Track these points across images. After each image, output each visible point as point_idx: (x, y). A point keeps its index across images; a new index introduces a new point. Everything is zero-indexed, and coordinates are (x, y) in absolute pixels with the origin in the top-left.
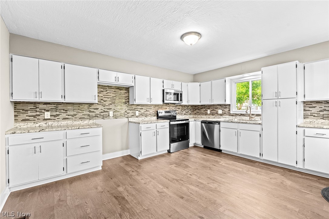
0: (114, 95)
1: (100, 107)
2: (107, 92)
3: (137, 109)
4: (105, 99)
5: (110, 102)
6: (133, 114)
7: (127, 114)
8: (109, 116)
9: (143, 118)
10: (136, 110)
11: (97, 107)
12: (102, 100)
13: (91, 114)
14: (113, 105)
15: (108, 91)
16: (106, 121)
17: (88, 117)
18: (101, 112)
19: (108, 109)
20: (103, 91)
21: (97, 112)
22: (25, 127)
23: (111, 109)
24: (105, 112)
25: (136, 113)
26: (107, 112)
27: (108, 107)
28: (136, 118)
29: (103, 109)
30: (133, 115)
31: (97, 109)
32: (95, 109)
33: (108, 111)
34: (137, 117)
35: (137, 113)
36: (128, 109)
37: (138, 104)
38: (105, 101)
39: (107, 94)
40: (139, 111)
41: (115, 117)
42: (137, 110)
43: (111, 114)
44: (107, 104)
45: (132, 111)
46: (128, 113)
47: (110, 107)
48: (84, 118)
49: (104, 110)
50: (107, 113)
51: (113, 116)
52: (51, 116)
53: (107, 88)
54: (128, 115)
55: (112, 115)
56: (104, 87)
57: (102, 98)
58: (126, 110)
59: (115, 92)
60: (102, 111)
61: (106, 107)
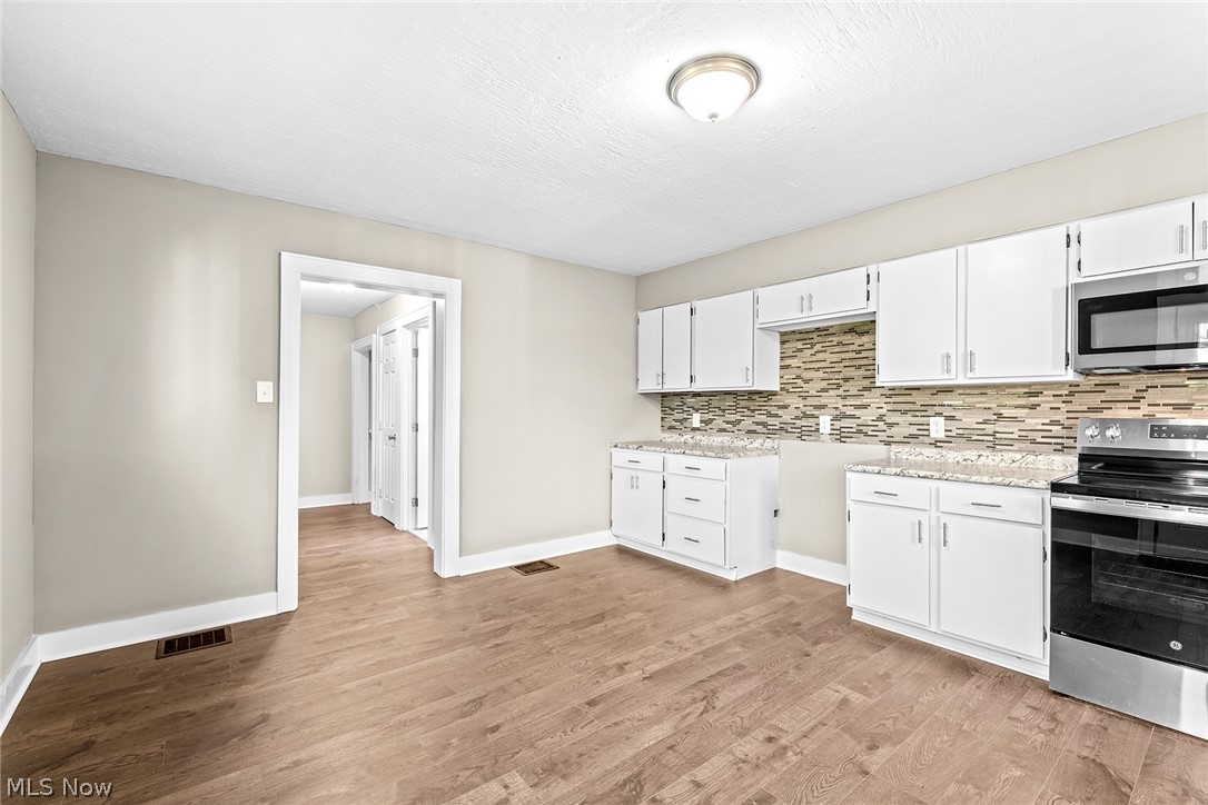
0: (836, 358)
1: (794, 401)
2: (812, 351)
3: (939, 410)
4: (807, 375)
5: (824, 384)
6: (914, 430)
7: (885, 427)
8: (817, 430)
9: (971, 454)
10: (931, 411)
11: (787, 402)
12: (798, 377)
13: (771, 421)
14: (832, 393)
15: (818, 347)
16: (808, 445)
17: (765, 430)
18: (797, 418)
19: (816, 407)
20: (801, 350)
21: (787, 416)
22: (669, 440)
23: (823, 407)
24: (805, 416)
25: (932, 428)
26: (813, 416)
27: (815, 402)
28: (933, 451)
29: (801, 406)
30: (916, 437)
31: (785, 407)
32: (780, 407)
33: (816, 413)
34: (936, 444)
35: (937, 427)
36: (890, 407)
37: (941, 387)
38: (806, 382)
39: (814, 358)
40: (949, 418)
41: (840, 436)
42: (940, 414)
43: (825, 422)
44: (813, 393)
45: (909, 418)
46: (890, 425)
47: (823, 401)
48: (754, 432)
49: (804, 409)
50: (811, 422)
51: (830, 432)
52: (701, 422)
53: (814, 335)
54: (889, 432)
55: (829, 427)
56: (806, 336)
57: (798, 372)
58: (884, 411)
59: (839, 344)
60: (799, 413)
61: (810, 401)
